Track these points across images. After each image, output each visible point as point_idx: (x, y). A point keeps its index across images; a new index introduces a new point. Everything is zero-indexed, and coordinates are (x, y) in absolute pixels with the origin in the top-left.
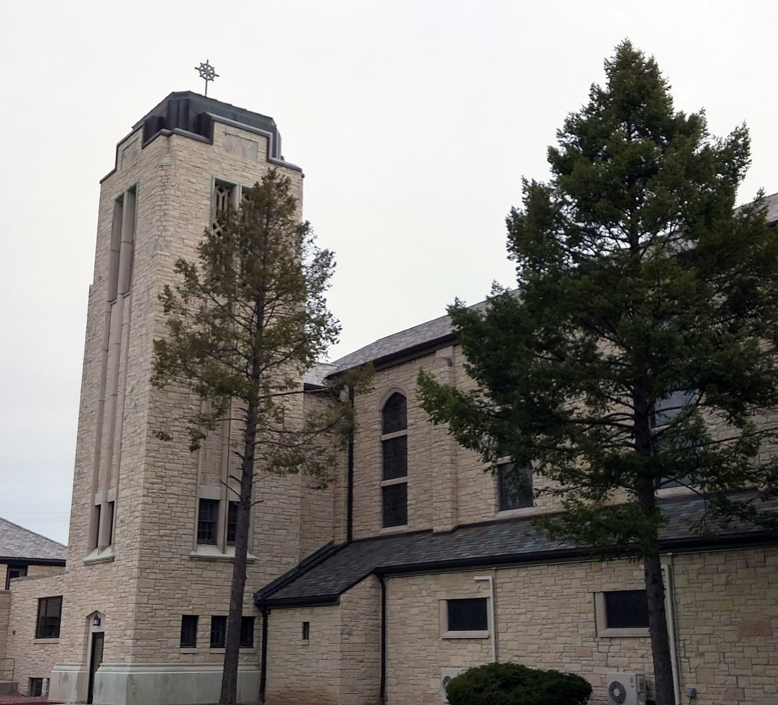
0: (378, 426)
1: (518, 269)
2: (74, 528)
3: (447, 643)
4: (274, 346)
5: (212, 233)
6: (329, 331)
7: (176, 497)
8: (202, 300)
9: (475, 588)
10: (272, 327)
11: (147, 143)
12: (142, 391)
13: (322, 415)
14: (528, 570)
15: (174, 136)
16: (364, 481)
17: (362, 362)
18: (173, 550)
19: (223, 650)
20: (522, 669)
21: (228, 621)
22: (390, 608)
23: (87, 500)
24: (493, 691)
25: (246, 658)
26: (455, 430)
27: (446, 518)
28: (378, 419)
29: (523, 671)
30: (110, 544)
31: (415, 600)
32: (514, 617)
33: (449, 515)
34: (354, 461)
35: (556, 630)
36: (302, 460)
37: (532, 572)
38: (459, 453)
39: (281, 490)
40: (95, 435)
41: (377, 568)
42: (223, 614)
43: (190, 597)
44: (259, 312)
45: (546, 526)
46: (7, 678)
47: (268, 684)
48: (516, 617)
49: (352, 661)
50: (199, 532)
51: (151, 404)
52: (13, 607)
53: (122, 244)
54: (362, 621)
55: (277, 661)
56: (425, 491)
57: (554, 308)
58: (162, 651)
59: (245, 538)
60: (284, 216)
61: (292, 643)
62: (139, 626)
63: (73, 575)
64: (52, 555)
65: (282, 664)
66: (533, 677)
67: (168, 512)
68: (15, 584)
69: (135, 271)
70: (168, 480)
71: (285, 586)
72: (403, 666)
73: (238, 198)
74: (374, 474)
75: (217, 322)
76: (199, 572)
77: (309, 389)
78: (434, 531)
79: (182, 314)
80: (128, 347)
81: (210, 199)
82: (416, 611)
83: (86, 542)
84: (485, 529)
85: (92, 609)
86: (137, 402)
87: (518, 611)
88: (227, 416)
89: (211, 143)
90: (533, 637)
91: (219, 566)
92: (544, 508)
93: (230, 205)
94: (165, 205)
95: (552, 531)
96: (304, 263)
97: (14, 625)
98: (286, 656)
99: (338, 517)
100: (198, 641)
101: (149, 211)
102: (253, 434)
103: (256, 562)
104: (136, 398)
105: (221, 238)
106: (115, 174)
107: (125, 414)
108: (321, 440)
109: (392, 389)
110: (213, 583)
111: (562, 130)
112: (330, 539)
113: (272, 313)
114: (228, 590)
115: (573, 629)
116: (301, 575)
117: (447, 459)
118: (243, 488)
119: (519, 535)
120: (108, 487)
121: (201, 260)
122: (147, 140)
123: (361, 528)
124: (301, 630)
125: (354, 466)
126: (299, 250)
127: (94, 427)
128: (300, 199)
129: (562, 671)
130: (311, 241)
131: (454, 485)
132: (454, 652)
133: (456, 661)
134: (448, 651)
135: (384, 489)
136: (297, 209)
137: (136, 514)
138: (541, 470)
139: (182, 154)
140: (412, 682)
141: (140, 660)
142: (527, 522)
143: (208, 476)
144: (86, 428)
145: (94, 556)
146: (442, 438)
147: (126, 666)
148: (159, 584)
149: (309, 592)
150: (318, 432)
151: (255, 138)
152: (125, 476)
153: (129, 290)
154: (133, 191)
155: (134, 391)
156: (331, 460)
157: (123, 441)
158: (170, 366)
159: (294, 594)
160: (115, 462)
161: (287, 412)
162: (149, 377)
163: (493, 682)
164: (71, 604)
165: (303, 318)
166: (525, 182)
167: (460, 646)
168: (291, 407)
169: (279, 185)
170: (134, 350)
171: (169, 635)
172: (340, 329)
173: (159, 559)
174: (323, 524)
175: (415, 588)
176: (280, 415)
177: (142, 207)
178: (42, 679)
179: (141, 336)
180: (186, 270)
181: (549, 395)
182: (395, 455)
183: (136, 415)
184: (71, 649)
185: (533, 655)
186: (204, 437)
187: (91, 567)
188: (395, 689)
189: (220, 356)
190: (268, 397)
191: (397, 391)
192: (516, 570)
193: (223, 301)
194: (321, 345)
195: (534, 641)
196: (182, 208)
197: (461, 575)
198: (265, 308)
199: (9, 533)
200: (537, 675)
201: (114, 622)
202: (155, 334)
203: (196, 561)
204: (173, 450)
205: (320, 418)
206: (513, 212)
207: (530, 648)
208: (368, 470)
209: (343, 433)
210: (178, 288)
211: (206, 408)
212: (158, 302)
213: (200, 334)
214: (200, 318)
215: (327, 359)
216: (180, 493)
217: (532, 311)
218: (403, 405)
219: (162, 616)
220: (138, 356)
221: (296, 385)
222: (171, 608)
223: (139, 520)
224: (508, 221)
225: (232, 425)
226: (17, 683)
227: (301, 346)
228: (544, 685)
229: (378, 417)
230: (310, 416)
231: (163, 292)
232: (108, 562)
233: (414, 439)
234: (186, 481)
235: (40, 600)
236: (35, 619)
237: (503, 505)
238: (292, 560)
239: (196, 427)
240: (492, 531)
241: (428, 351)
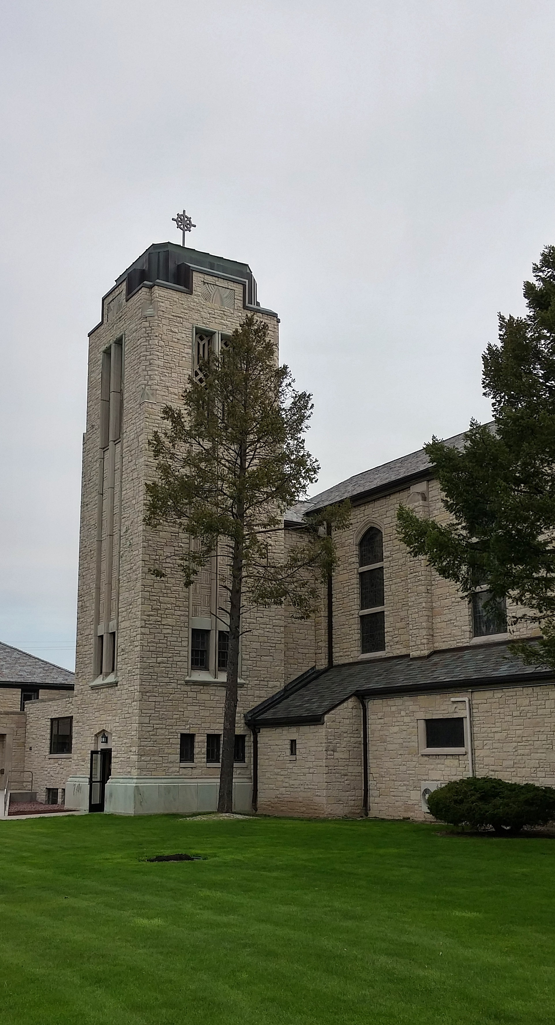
0: (355, 559)
1: (493, 405)
2: (80, 656)
3: (426, 758)
4: (256, 487)
5: (196, 380)
6: (308, 471)
7: (171, 627)
8: (188, 445)
9: (452, 708)
10: (255, 468)
11: (130, 295)
12: (136, 531)
13: (304, 550)
14: (503, 692)
15: (156, 287)
16: (343, 611)
17: (338, 499)
18: (169, 676)
19: (219, 765)
20: (499, 782)
21: (222, 738)
22: (371, 727)
23: (90, 631)
24: (473, 803)
25: (238, 772)
26: (434, 562)
27: (422, 644)
28: (355, 553)
29: (500, 785)
30: (113, 670)
31: (394, 720)
32: (490, 735)
33: (425, 641)
34: (333, 592)
35: (532, 747)
36: (286, 593)
37: (507, 694)
38: (433, 583)
39: (266, 620)
40: (95, 572)
41: (357, 691)
42: (216, 732)
43: (187, 717)
44: (242, 454)
45: (523, 650)
46: (27, 788)
47: (259, 795)
48: (492, 735)
49: (337, 775)
50: (192, 659)
51: (144, 543)
52: (28, 727)
53: (112, 394)
54: (345, 739)
55: (268, 775)
56: (402, 619)
57: (532, 443)
58: (164, 765)
59: (235, 664)
60: (263, 361)
61: (281, 758)
62: (143, 744)
63: (81, 698)
64: (60, 680)
65: (272, 777)
66: (510, 790)
67: (165, 641)
68: (29, 705)
69: (125, 419)
70: (163, 612)
71: (272, 707)
72: (384, 779)
73: (218, 346)
74: (352, 604)
75: (203, 465)
76: (194, 695)
77: (289, 525)
78: (411, 656)
79: (170, 458)
80: (121, 491)
81: (192, 347)
82: (396, 729)
83: (91, 669)
84: (460, 654)
85: (100, 728)
86: (131, 541)
87: (494, 730)
88: (213, 553)
89: (191, 293)
90: (509, 753)
91: (211, 690)
92: (518, 633)
93: (211, 352)
94: (150, 355)
95: (528, 656)
96: (283, 406)
97: (31, 742)
98: (275, 770)
99: (319, 644)
100: (196, 756)
101: (136, 362)
102: (240, 569)
103: (245, 686)
104: (131, 537)
105: (203, 384)
106: (102, 327)
107: (121, 553)
108: (304, 574)
109: (368, 524)
110: (206, 705)
111: (538, 263)
112: (312, 664)
113: (254, 455)
114: (221, 711)
115: (547, 746)
116: (287, 697)
117: (423, 588)
118: (232, 619)
119: (493, 659)
120: (109, 619)
121: (186, 407)
122: (130, 293)
123: (341, 654)
124: (289, 747)
125: (333, 596)
126: (278, 394)
127: (93, 565)
128: (277, 345)
129: (537, 784)
130: (290, 384)
131: (430, 614)
132: (433, 766)
133: (435, 775)
134: (427, 766)
135: (362, 617)
136: (275, 354)
137: (136, 643)
138: (518, 600)
139: (164, 305)
140: (392, 794)
141: (145, 773)
142: (503, 647)
143: (199, 608)
144: (86, 565)
145: (99, 681)
146: (417, 570)
147: (132, 778)
148: (158, 706)
149: (295, 713)
150: (300, 566)
151: (231, 285)
152: (123, 609)
153: (120, 438)
154: (119, 342)
155: (129, 531)
156: (313, 592)
157: (121, 577)
158: (162, 507)
159: (280, 715)
160: (114, 596)
161: (270, 547)
162: (141, 518)
163: (472, 795)
164: (80, 724)
165: (283, 459)
166: (502, 318)
167: (438, 761)
168: (272, 543)
169: (257, 331)
170: (128, 493)
171: (170, 751)
172: (319, 468)
173: (158, 684)
174: (306, 651)
175: (393, 709)
176: (264, 551)
177: (129, 359)
178: (57, 789)
179: (133, 480)
180: (172, 416)
181: (527, 527)
182: (372, 586)
183: (131, 554)
184: (83, 763)
185: (508, 770)
186: (195, 572)
187: (97, 691)
188: (377, 800)
189: (206, 497)
190: (253, 535)
191: (372, 525)
192: (492, 692)
193: (207, 445)
194: (300, 484)
195: (510, 757)
196: (165, 357)
197: (438, 697)
198: (247, 451)
199: (21, 661)
200: (514, 788)
201: (121, 739)
202: (145, 478)
203: (191, 685)
204: (166, 585)
205: (302, 553)
206: (490, 348)
207: (506, 763)
208: (346, 600)
209: (324, 566)
210: (166, 434)
211: (196, 545)
212: (147, 447)
213: (188, 477)
214: (187, 462)
215: (307, 497)
216: (174, 624)
217: (509, 446)
218: (378, 538)
219: (163, 734)
220: (131, 499)
221: (278, 522)
222: (170, 727)
223: (138, 649)
224: (484, 358)
225: (219, 561)
226: (36, 793)
227: (282, 485)
228: (522, 798)
229: (355, 550)
230: (292, 551)
231: (151, 438)
232: (112, 687)
233: (390, 571)
234: (179, 613)
235: (52, 720)
236: (48, 736)
237: (477, 632)
238: (278, 684)
239: (186, 563)
240: (467, 655)
241: (403, 487)
